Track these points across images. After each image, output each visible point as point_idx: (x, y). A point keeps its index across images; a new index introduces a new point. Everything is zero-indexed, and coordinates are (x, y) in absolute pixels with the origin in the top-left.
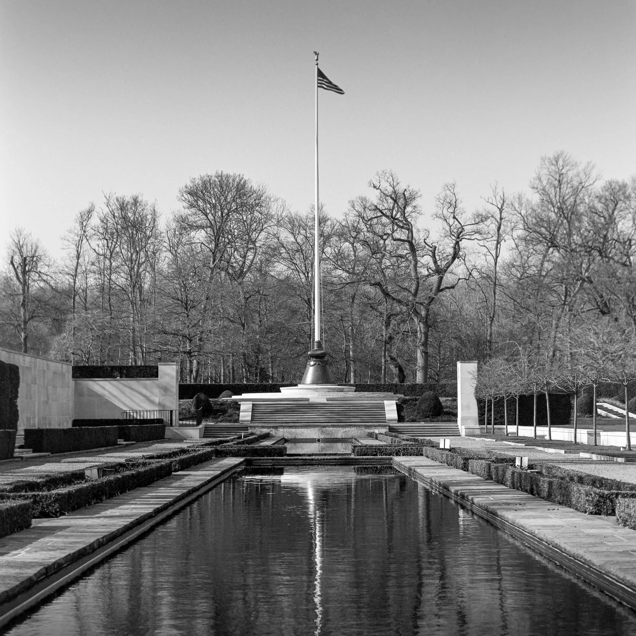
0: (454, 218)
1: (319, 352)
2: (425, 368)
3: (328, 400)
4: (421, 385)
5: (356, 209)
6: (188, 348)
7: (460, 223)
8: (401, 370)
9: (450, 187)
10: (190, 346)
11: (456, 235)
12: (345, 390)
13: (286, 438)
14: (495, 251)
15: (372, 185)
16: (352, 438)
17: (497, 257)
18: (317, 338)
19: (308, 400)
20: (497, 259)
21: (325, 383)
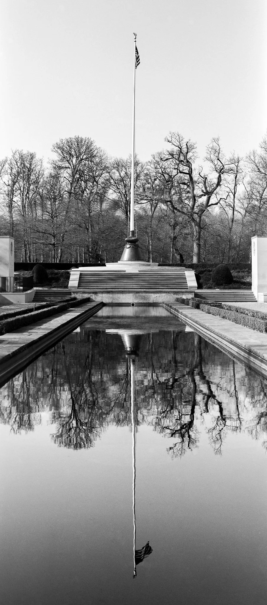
0: (218, 159)
1: (133, 238)
2: (199, 255)
3: (139, 271)
4: (197, 264)
5: (156, 159)
6: (53, 242)
7: (222, 163)
8: (181, 256)
9: (216, 140)
10: (54, 240)
11: (219, 171)
12: (151, 265)
13: (104, 302)
14: (234, 190)
15: (167, 140)
16: (163, 303)
17: (235, 193)
18: (132, 228)
19: (125, 271)
20: (235, 195)
21: (137, 260)
